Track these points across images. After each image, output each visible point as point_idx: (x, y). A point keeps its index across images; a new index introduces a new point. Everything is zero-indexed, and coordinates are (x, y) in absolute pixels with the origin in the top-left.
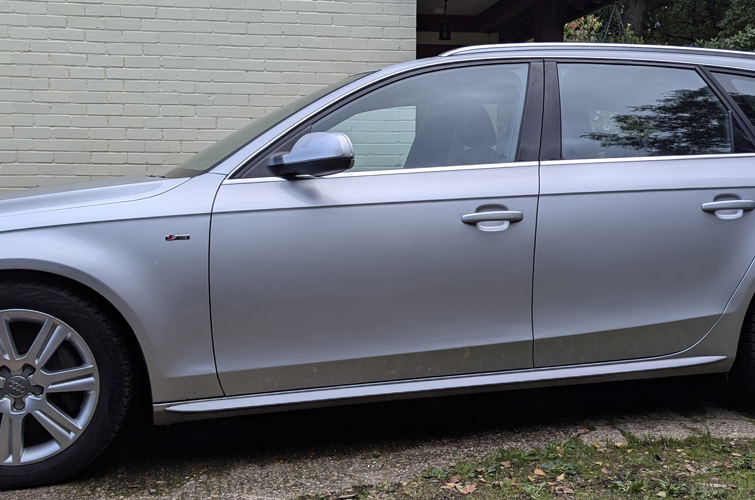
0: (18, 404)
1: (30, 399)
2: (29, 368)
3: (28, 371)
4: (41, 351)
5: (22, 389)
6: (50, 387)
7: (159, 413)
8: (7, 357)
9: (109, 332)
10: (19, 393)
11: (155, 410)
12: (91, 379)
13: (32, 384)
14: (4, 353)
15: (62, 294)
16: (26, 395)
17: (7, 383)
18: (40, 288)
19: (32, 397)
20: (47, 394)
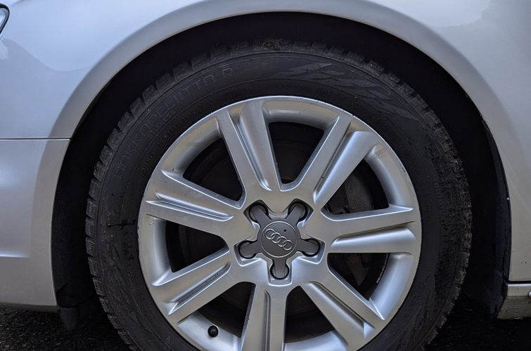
0: (279, 269)
1: (298, 262)
2: (301, 208)
3: (297, 212)
4: (323, 178)
5: (288, 244)
6: (336, 243)
7: (517, 300)
8: (265, 185)
9: (446, 146)
10: (283, 252)
11: (510, 294)
12: (406, 233)
13: (304, 237)
14: (260, 178)
15: (369, 68)
16: (292, 254)
17: (262, 234)
18: (329, 55)
19: (301, 258)
20: (330, 255)
